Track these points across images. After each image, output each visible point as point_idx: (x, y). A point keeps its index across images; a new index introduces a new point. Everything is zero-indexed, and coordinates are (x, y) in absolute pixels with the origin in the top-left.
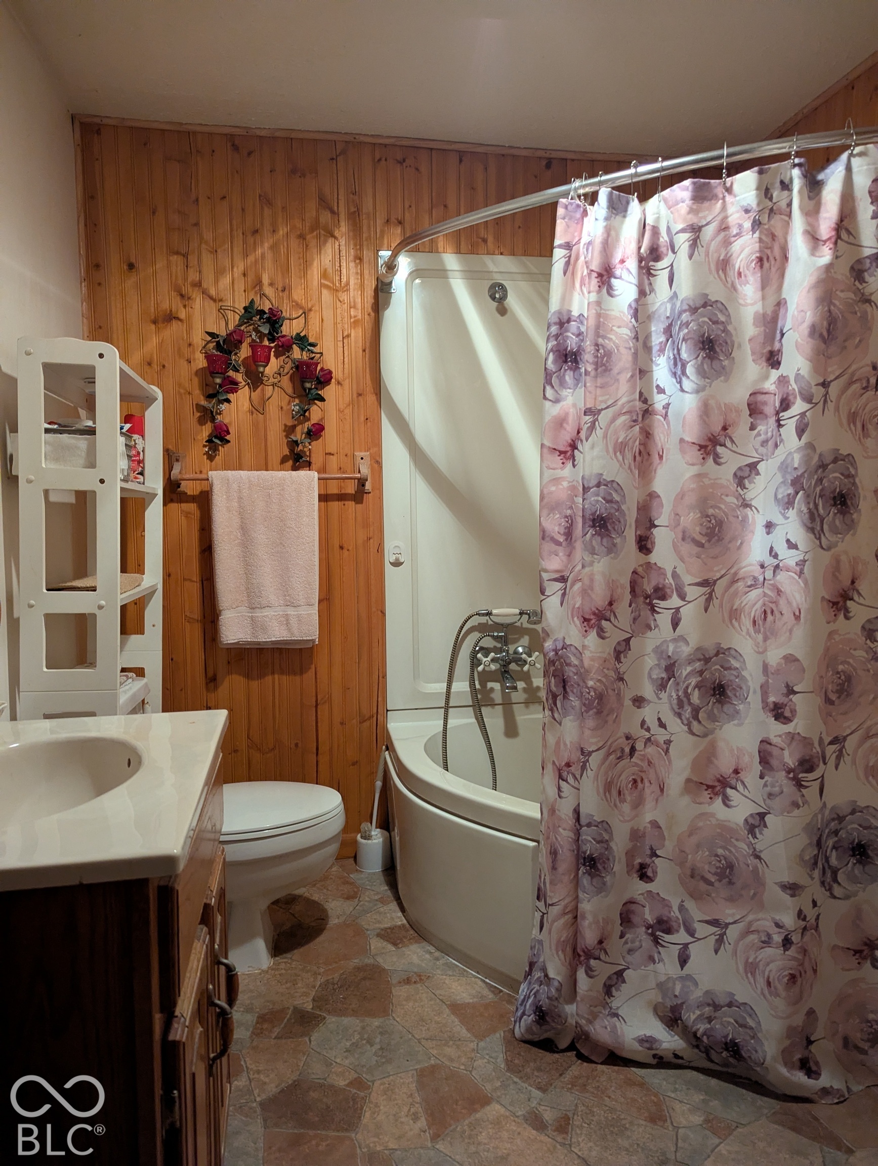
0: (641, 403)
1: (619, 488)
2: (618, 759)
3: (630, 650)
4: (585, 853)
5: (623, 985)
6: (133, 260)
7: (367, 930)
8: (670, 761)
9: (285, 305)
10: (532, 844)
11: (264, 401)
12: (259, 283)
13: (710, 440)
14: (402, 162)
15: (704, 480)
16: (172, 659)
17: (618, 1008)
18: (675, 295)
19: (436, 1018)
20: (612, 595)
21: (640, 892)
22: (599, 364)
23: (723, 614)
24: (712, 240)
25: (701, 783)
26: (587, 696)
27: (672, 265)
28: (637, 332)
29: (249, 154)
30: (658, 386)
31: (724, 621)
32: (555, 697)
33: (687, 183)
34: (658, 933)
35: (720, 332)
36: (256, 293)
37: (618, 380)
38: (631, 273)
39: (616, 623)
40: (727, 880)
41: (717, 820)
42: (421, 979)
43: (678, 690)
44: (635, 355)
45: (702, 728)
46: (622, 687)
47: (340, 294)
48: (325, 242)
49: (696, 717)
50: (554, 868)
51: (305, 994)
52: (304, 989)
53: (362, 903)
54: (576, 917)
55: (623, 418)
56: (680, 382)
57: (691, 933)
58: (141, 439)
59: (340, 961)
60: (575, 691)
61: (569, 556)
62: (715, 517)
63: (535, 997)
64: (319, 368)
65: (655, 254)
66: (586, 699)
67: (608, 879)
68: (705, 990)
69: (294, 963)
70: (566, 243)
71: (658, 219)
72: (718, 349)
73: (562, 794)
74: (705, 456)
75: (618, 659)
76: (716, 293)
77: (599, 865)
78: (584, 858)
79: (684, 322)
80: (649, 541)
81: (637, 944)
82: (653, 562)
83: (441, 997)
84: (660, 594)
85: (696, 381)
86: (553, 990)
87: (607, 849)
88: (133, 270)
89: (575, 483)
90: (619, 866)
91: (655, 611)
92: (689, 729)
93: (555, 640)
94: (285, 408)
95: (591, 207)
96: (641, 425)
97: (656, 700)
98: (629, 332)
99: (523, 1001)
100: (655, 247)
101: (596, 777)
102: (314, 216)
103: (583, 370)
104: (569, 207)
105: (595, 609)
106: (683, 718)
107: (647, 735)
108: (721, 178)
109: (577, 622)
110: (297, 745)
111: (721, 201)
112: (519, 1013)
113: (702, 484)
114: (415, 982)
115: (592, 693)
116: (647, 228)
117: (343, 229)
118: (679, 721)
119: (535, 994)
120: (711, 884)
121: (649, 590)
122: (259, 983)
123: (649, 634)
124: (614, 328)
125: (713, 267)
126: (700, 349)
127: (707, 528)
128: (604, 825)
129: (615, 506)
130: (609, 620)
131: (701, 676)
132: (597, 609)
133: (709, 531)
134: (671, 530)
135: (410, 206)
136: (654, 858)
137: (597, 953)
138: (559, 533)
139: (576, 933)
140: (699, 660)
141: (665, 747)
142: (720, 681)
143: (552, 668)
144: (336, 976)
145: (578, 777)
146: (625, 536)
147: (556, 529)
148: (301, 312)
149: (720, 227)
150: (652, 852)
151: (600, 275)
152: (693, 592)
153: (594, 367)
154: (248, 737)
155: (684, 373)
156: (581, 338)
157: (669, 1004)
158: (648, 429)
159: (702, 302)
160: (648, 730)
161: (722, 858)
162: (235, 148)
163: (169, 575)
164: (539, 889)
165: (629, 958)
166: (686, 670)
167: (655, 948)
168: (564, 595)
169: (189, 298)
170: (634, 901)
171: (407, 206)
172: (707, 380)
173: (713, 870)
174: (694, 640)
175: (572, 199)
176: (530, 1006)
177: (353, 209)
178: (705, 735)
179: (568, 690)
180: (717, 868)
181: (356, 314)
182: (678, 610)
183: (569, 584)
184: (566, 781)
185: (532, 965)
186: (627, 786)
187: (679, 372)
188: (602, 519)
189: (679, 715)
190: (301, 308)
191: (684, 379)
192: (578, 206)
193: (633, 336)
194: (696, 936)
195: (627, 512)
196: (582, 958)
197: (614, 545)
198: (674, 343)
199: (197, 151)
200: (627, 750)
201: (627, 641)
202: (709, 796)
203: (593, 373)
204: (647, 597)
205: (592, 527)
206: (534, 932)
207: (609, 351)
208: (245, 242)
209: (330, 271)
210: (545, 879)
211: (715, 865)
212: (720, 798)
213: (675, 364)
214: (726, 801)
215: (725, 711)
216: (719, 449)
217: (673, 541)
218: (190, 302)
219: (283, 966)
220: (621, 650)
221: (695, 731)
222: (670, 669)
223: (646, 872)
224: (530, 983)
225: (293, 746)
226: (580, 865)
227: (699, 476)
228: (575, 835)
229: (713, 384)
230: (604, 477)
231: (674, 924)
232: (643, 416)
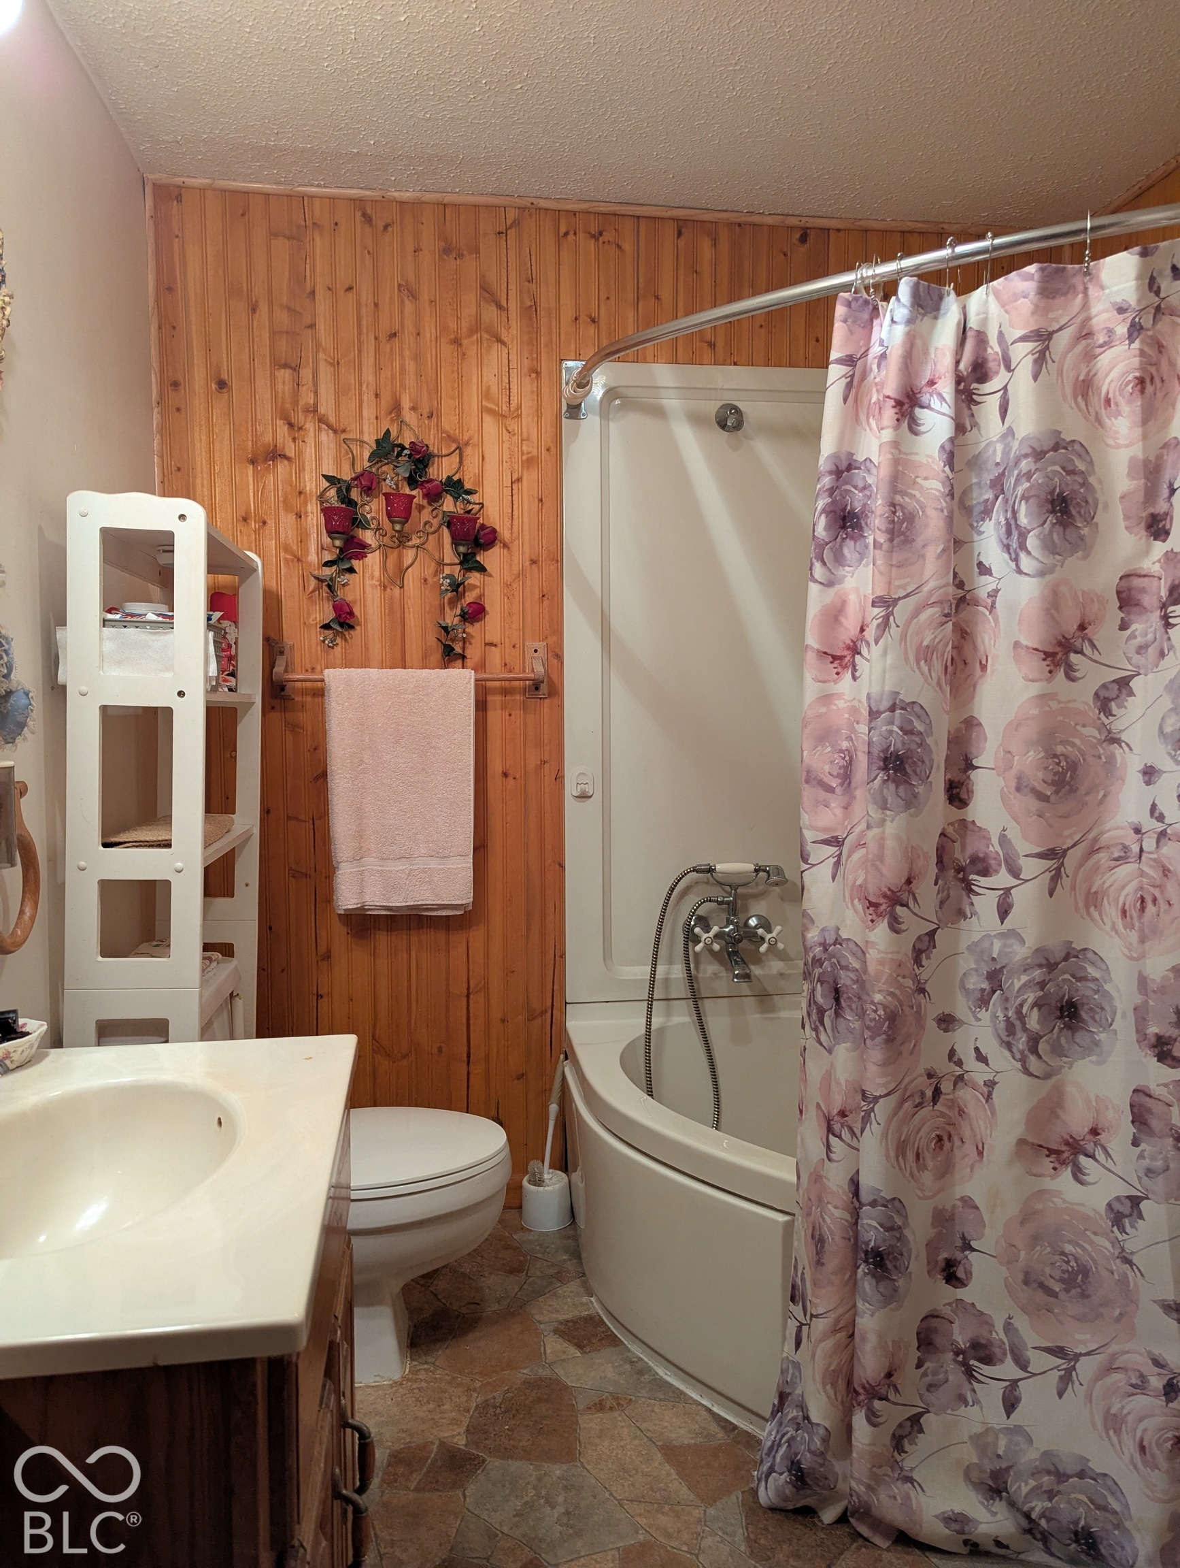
0: (955, 588)
1: (923, 714)
2: (916, 1106)
3: (934, 947)
4: (867, 1243)
5: (920, 1435)
6: (225, 376)
7: (540, 1323)
8: (993, 1112)
9: (432, 437)
10: (782, 1218)
11: (401, 572)
12: (396, 408)
13: (1060, 644)
14: (596, 236)
15: (1050, 703)
16: (270, 928)
17: (912, 1469)
18: (1010, 432)
19: (644, 1466)
20: (911, 869)
21: (946, 1302)
22: (896, 533)
23: (1076, 898)
24: (1069, 351)
25: (1040, 1146)
26: (873, 1015)
27: (1005, 388)
28: (952, 486)
29: (386, 227)
30: (980, 564)
31: (1077, 908)
32: (821, 1012)
33: (1032, 269)
34: (972, 1362)
35: (1076, 487)
36: (392, 420)
37: (923, 556)
38: (945, 400)
39: (916, 910)
40: (1079, 1290)
41: (1065, 1201)
42: (619, 1404)
43: (1007, 1009)
44: (950, 519)
45: (1043, 1066)
46: (923, 1001)
47: (508, 421)
48: (489, 349)
49: (1034, 1050)
50: (819, 1263)
51: (455, 1422)
52: (454, 1414)
53: (531, 1279)
54: (852, 1336)
55: (929, 612)
56: (1016, 560)
57: (1023, 1364)
58: (233, 627)
59: (502, 1370)
60: (854, 1006)
61: (846, 808)
62: (1066, 757)
63: (789, 1446)
64: (478, 525)
65: (980, 372)
66: (871, 1020)
67: (901, 1283)
68: (1042, 1450)
69: (438, 1372)
70: (847, 356)
71: (985, 321)
72: (1074, 512)
73: (833, 1156)
74: (1052, 668)
75: (918, 961)
76: (1074, 429)
77: (888, 1262)
78: (866, 1252)
79: (1024, 472)
80: (964, 788)
81: (941, 1376)
82: (970, 819)
83: (648, 1434)
84: (980, 867)
85: (1041, 559)
86: (817, 1441)
87: (899, 1239)
88: (225, 390)
89: (855, 703)
90: (917, 1264)
91: (971, 891)
92: (1024, 1066)
93: (823, 930)
94: (430, 581)
95: (884, 304)
96: (954, 620)
97: (973, 1021)
98: (939, 486)
99: (771, 1448)
100: (980, 361)
101: (885, 1135)
102: (474, 312)
103: (870, 540)
104: (854, 304)
105: (886, 890)
106: (1014, 1049)
107: (958, 1071)
108: (1081, 261)
109: (859, 907)
110: (440, 1050)
111: (1080, 296)
112: (765, 1468)
113: (1047, 709)
114: (611, 1409)
115: (881, 1012)
116: (970, 334)
117: (514, 331)
118: (1007, 1053)
119: (788, 1441)
120: (1054, 1295)
121: (964, 860)
122: (389, 1402)
123: (963, 924)
124: (919, 480)
125: (1069, 392)
126: (1048, 512)
127: (1055, 774)
128: (895, 1205)
129: (917, 740)
130: (906, 905)
131: (1042, 990)
132: (890, 889)
133: (1056, 778)
134: (998, 775)
135: (608, 298)
136: (968, 1252)
137: (883, 1391)
138: (830, 773)
139: (852, 1357)
140: (1040, 966)
141: (986, 1090)
142: (1070, 998)
143: (818, 971)
144: (498, 1395)
145: (858, 1132)
146: (931, 783)
147: (827, 768)
148: (454, 446)
149: (1080, 333)
150: (964, 1243)
151: (899, 404)
152: (1032, 867)
153: (889, 536)
154: (374, 1038)
155: (1023, 546)
156: (867, 493)
157: (988, 1466)
158: (964, 626)
159: (1051, 443)
160: (959, 1063)
161: (1070, 1257)
162: (367, 219)
163: (268, 812)
164: (794, 1287)
165: (930, 1397)
166: (1019, 980)
167: (966, 1383)
168: (837, 864)
169: (300, 428)
170: (936, 1314)
171: (603, 297)
172: (1058, 557)
173: (1058, 1274)
174: (1032, 939)
175: (855, 292)
176: (782, 1458)
177: (529, 303)
178: (1047, 1076)
179: (843, 1004)
180: (1064, 1272)
181: (530, 449)
182: (1008, 891)
183: (845, 849)
184: (839, 1137)
185: (783, 1397)
186: (928, 1146)
187: (1015, 545)
188: (898, 757)
189: (1009, 1046)
190: (455, 441)
191: (1023, 556)
192: (866, 302)
193: (947, 492)
194: (1029, 1369)
195: (933, 747)
196: (861, 1398)
197: (915, 796)
198: (1007, 501)
199: (314, 224)
200: (929, 1093)
201: (931, 934)
202: (1052, 1165)
203: (885, 546)
204: (960, 869)
205: (883, 769)
206: (786, 1349)
207: (910, 513)
208: (377, 350)
209: (494, 389)
210: (803, 1274)
211: (1060, 1266)
212: (1069, 1169)
213: (1009, 533)
214: (1078, 1174)
215: (1078, 1040)
216: (1074, 658)
217: (1002, 792)
218: (302, 433)
219: (422, 1375)
220: (923, 948)
221: (1032, 1069)
222: (995, 978)
223: (955, 1272)
224: (780, 1424)
225: (435, 1051)
226: (860, 1262)
227: (1043, 698)
228: (852, 1217)
229: (1066, 562)
230: (901, 697)
231: (997, 1351)
232: (957, 606)
